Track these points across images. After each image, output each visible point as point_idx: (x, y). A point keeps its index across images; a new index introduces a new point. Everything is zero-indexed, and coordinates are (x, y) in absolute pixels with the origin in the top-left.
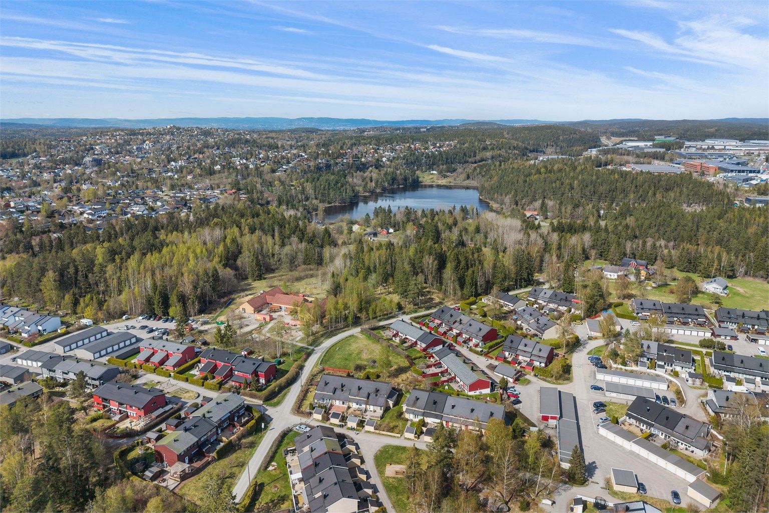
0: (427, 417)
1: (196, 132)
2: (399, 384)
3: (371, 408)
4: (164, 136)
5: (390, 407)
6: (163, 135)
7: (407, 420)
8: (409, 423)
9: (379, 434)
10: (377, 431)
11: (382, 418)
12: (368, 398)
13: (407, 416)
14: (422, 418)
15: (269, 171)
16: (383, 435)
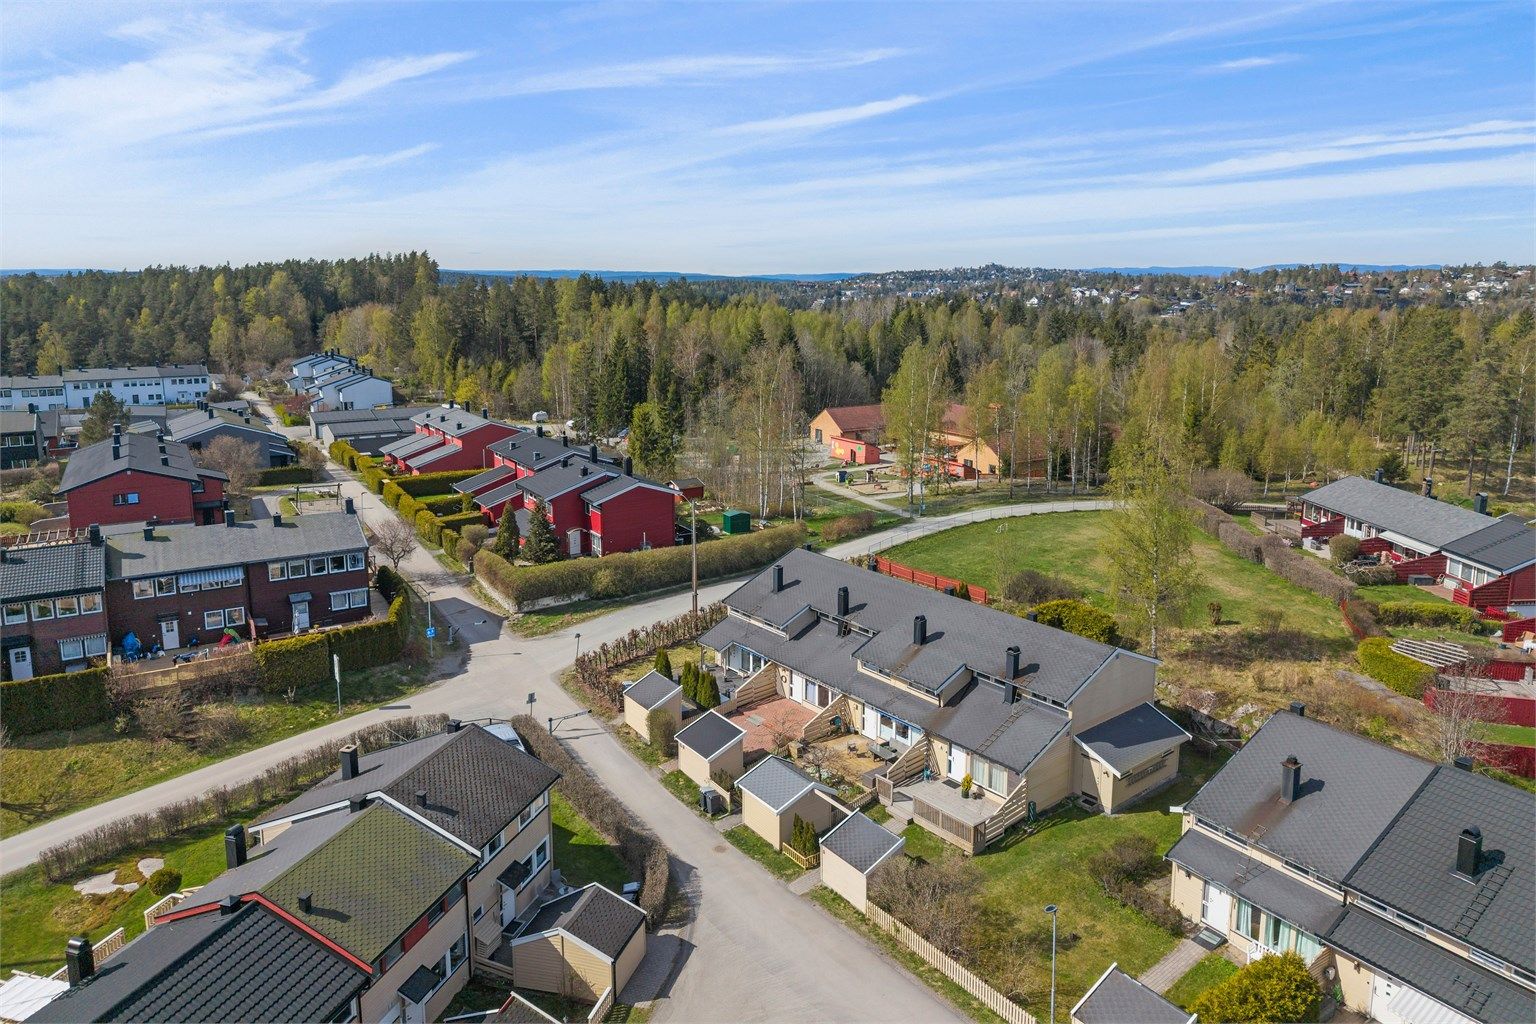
0: (1363, 961)
1: (1032, 276)
2: (1224, 699)
3: (959, 764)
4: (971, 281)
5: (1093, 800)
6: (969, 279)
7: (1178, 927)
8: (1188, 954)
9: (890, 946)
10: (885, 920)
11: (989, 844)
12: (954, 701)
13: (1184, 892)
14: (1311, 952)
15: (1144, 309)
16: (913, 961)
